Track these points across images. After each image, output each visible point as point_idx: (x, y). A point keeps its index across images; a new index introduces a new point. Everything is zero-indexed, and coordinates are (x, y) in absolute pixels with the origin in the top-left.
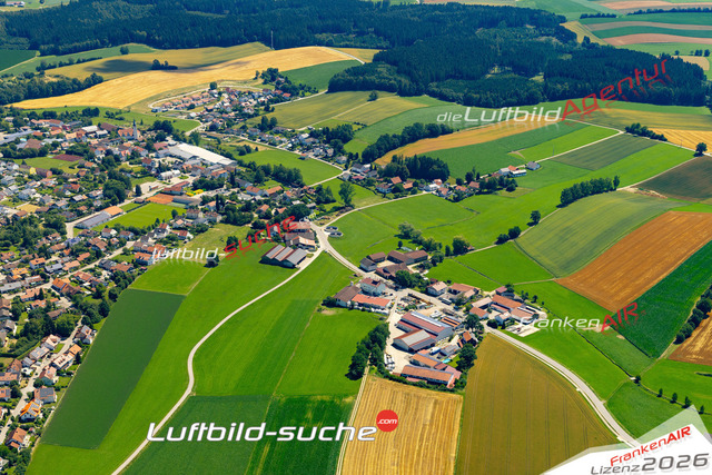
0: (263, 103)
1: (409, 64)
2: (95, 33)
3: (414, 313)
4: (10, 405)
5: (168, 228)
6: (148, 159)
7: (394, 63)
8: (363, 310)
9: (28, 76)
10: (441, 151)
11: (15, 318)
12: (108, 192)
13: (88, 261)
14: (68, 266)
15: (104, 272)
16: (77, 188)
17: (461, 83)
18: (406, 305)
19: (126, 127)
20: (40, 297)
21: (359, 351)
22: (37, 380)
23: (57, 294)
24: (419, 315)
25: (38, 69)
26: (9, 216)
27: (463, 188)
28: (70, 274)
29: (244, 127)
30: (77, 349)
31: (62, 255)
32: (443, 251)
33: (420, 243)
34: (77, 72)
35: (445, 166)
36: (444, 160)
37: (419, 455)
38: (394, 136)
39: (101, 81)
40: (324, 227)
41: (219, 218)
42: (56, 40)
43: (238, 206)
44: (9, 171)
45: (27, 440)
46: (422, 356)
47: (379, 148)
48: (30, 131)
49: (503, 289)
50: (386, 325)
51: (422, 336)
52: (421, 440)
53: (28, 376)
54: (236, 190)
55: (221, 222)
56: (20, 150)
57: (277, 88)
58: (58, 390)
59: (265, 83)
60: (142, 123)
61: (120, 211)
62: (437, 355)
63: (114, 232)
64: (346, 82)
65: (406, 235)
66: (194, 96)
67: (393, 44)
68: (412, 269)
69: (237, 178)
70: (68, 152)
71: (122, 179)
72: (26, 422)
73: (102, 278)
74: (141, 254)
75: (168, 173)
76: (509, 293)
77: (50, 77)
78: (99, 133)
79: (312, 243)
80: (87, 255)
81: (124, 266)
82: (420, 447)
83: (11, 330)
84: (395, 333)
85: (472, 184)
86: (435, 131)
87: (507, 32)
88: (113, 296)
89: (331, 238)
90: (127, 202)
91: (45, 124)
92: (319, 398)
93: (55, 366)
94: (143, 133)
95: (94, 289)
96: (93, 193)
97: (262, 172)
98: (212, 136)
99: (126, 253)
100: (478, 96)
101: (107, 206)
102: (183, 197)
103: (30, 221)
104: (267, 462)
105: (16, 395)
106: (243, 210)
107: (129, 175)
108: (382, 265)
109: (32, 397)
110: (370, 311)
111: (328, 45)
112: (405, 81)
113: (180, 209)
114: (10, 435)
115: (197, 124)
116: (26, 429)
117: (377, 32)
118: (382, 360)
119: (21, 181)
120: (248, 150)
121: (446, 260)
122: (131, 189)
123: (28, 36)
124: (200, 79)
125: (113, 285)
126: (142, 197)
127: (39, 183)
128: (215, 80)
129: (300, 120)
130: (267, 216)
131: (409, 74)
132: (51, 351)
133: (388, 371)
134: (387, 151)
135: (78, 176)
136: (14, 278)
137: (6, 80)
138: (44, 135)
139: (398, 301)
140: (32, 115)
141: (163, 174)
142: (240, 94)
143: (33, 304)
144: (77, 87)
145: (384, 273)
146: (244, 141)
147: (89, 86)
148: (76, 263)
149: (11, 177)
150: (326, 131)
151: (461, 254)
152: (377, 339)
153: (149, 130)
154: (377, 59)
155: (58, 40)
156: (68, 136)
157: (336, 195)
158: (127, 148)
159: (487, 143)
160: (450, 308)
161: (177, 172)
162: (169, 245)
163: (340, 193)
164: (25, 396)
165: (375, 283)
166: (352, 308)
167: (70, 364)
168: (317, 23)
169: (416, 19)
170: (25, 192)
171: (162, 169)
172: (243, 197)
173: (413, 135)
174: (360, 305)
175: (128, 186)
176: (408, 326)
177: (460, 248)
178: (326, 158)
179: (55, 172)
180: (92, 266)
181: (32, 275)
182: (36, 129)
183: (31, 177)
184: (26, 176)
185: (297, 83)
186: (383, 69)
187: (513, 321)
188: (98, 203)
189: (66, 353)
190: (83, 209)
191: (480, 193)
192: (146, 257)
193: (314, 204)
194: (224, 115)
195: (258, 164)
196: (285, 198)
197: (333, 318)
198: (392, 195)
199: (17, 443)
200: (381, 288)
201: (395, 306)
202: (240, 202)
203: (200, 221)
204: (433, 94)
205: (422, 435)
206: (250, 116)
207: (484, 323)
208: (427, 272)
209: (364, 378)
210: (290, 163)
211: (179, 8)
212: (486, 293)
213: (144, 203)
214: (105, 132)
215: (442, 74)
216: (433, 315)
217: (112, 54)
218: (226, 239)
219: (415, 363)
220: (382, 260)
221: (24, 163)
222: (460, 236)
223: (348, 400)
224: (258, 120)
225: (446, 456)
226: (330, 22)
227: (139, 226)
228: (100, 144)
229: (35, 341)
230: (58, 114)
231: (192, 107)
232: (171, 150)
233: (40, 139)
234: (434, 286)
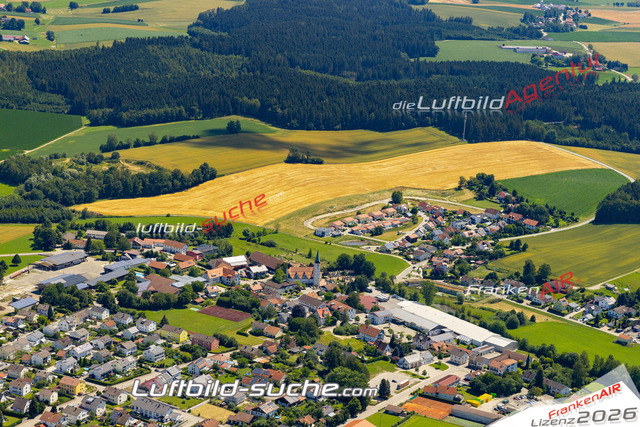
6: (364, 326)
9: (94, 159)
16: (276, 376)
25: (104, 149)
29: (492, 276)
39: (214, 176)
42: (115, 102)
56: (144, 293)
57: (507, 209)
59: (480, 197)
66: (373, 212)
69: (544, 376)
71: (352, 366)
75: (415, 358)
77: (129, 164)
78: (254, 269)
90: (371, 411)
91: (154, 245)
102: (465, 408)
111: (549, 140)
115: (404, 264)
119: (174, 356)
120: (521, 320)
123: (64, 91)
126: (395, 402)
127: (210, 364)
135: (266, 353)
138: (168, 268)
140: (129, 228)
141: (409, 359)
142: (448, 214)
144: (179, 183)
146: (503, 301)
156: (211, 273)
161: (428, 354)
179: (222, 341)
182: (149, 255)
183: (187, 348)
184: (174, 345)
188: (328, 411)
194: (443, 251)
206: (492, 257)
213: (401, 414)
214: (263, 268)
221: (162, 320)
228: (265, 289)
231: (378, 231)
232: (390, 311)
233: (164, 275)
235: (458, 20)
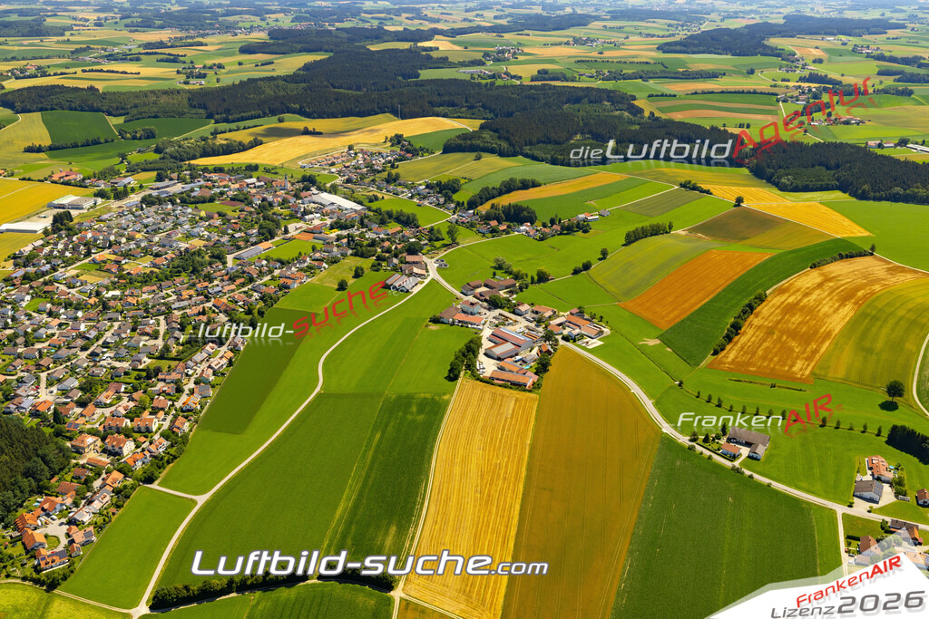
0: (390, 162)
1: (508, 132)
2: (259, 105)
3: (502, 329)
4: (174, 398)
5: (308, 259)
6: (295, 205)
7: (496, 131)
8: (462, 326)
9: (204, 139)
10: (530, 201)
11: (182, 329)
12: (261, 231)
13: (243, 285)
14: (226, 289)
15: (255, 294)
16: (237, 227)
17: (549, 147)
18: (497, 322)
19: (279, 180)
20: (203, 313)
21: (456, 358)
22: (196, 378)
23: (217, 311)
24: (507, 330)
25: (212, 134)
26: (182, 249)
27: (547, 230)
28: (228, 295)
29: (373, 180)
30: (230, 354)
31: (222, 280)
32: (529, 280)
33: (510, 273)
34: (243, 136)
35: (533, 212)
36: (533, 207)
37: (501, 441)
38: (493, 188)
39: (261, 143)
40: (434, 260)
41: (350, 252)
42: (228, 111)
43: (365, 243)
44: (184, 214)
45: (186, 427)
46: (507, 363)
47: (481, 198)
48: (202, 182)
49: (575, 310)
50: (480, 338)
51: (508, 347)
52: (503, 429)
53: (190, 376)
54: (364, 230)
55: (351, 255)
56: (194, 197)
57: (401, 150)
58: (213, 387)
59: (392, 145)
60: (292, 177)
61: (271, 246)
62: (519, 363)
63: (264, 262)
64: (456, 145)
65: (500, 267)
66: (335, 156)
67: (497, 116)
68: (503, 294)
69: (366, 221)
70: (232, 199)
71: (273, 221)
72: (186, 412)
73: (254, 298)
74: (286, 280)
75: (311, 216)
76: (581, 313)
77: (221, 140)
78: (258, 184)
79: (424, 272)
80: (242, 280)
81: (272, 289)
82: (502, 435)
83: (178, 339)
84: (486, 344)
85: (555, 227)
86: (525, 185)
87: (588, 107)
88: (261, 313)
89: (439, 269)
90: (277, 239)
91: (215, 177)
92: (422, 395)
93: (212, 368)
94: (293, 184)
95: (246, 307)
96: (250, 232)
97: (386, 216)
98: (349, 187)
99: (273, 279)
100: (562, 157)
101: (261, 242)
102: (322, 235)
103: (199, 253)
104: (378, 446)
105: (179, 390)
106: (369, 245)
107: (279, 217)
108: (479, 290)
109: (192, 392)
110: (467, 327)
111: (445, 116)
112: (504, 145)
113: (319, 244)
114: (173, 422)
115: (337, 178)
116: (186, 417)
117: (483, 106)
118: (475, 366)
119: (193, 222)
120: (376, 198)
121: (531, 287)
122: (280, 229)
123: (205, 108)
124: (340, 144)
125: (261, 304)
126: (289, 235)
127: (207, 223)
128: (352, 143)
129: (419, 175)
130: (389, 251)
131: (507, 139)
132: (210, 356)
133: (479, 375)
134: (487, 200)
135: (239, 218)
136: (183, 298)
137: (186, 142)
138: (214, 186)
139: (490, 319)
140: (205, 170)
141: (307, 217)
142: (372, 154)
143: (197, 318)
144: (242, 148)
145: (480, 297)
146: (373, 191)
147: (252, 147)
148: (233, 287)
149: (185, 219)
150: (439, 184)
151: (544, 282)
152: (471, 349)
153: (298, 182)
154: (482, 127)
155: (229, 111)
156: (233, 186)
157: (445, 235)
158: (279, 196)
159: (568, 195)
160: (533, 325)
161: (319, 215)
162: (308, 273)
163: (448, 233)
164: (187, 392)
165: (472, 304)
166: (453, 324)
167: (224, 367)
168: (436, 99)
169: (515, 96)
170: (195, 230)
171: (306, 213)
172: (370, 235)
173: (508, 187)
174: (460, 322)
175: (278, 226)
176: (498, 339)
177: (543, 278)
178: (438, 205)
179: (220, 214)
180: (246, 289)
181: (198, 295)
182: (208, 181)
183: (201, 218)
184: (197, 218)
185: (418, 147)
186: (487, 135)
187: (582, 336)
188: (253, 240)
189: (221, 358)
190: (241, 244)
191: (561, 234)
192: (289, 282)
193: (426, 242)
194: (358, 171)
195: (383, 209)
196: (403, 236)
197: (436, 332)
198: (490, 235)
199: (178, 428)
200: (476, 309)
201: (488, 323)
202: (367, 239)
203: (334, 254)
204: (526, 156)
205: (504, 426)
206: (379, 172)
207: (559, 337)
208: (515, 296)
209: (460, 380)
210: (408, 209)
211: (326, 87)
212: (562, 313)
213: (290, 239)
214: (263, 183)
215: (534, 140)
216: (518, 330)
217: (271, 123)
218: (354, 269)
219: (501, 369)
220: (479, 286)
221: (196, 207)
222: (544, 268)
223: (446, 397)
224: (385, 175)
225: (523, 443)
226: (446, 98)
227: (285, 258)
228: (258, 193)
229: (196, 348)
230: (226, 169)
231: (333, 164)
232: (315, 198)
233: (210, 189)
234: (520, 308)
235: (441, 58)
